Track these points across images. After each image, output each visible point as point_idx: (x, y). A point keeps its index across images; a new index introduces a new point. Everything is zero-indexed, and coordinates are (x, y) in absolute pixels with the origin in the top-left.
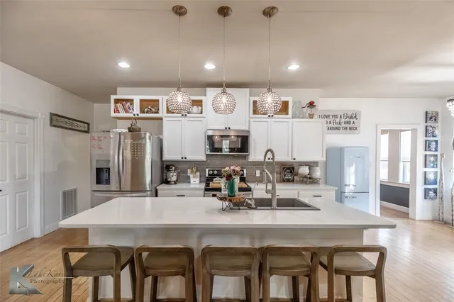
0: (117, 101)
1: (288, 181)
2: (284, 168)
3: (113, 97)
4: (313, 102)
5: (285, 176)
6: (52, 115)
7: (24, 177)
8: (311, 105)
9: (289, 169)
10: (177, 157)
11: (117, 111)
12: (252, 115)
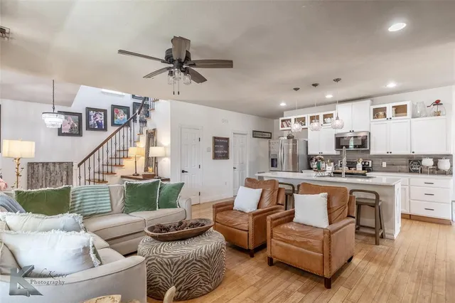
0: (283, 121)
1: (416, 172)
2: (410, 161)
3: (281, 119)
4: (439, 101)
5: (412, 167)
6: (254, 131)
7: (242, 163)
8: (437, 103)
9: (415, 161)
10: (316, 152)
11: (283, 126)
12: (372, 120)
